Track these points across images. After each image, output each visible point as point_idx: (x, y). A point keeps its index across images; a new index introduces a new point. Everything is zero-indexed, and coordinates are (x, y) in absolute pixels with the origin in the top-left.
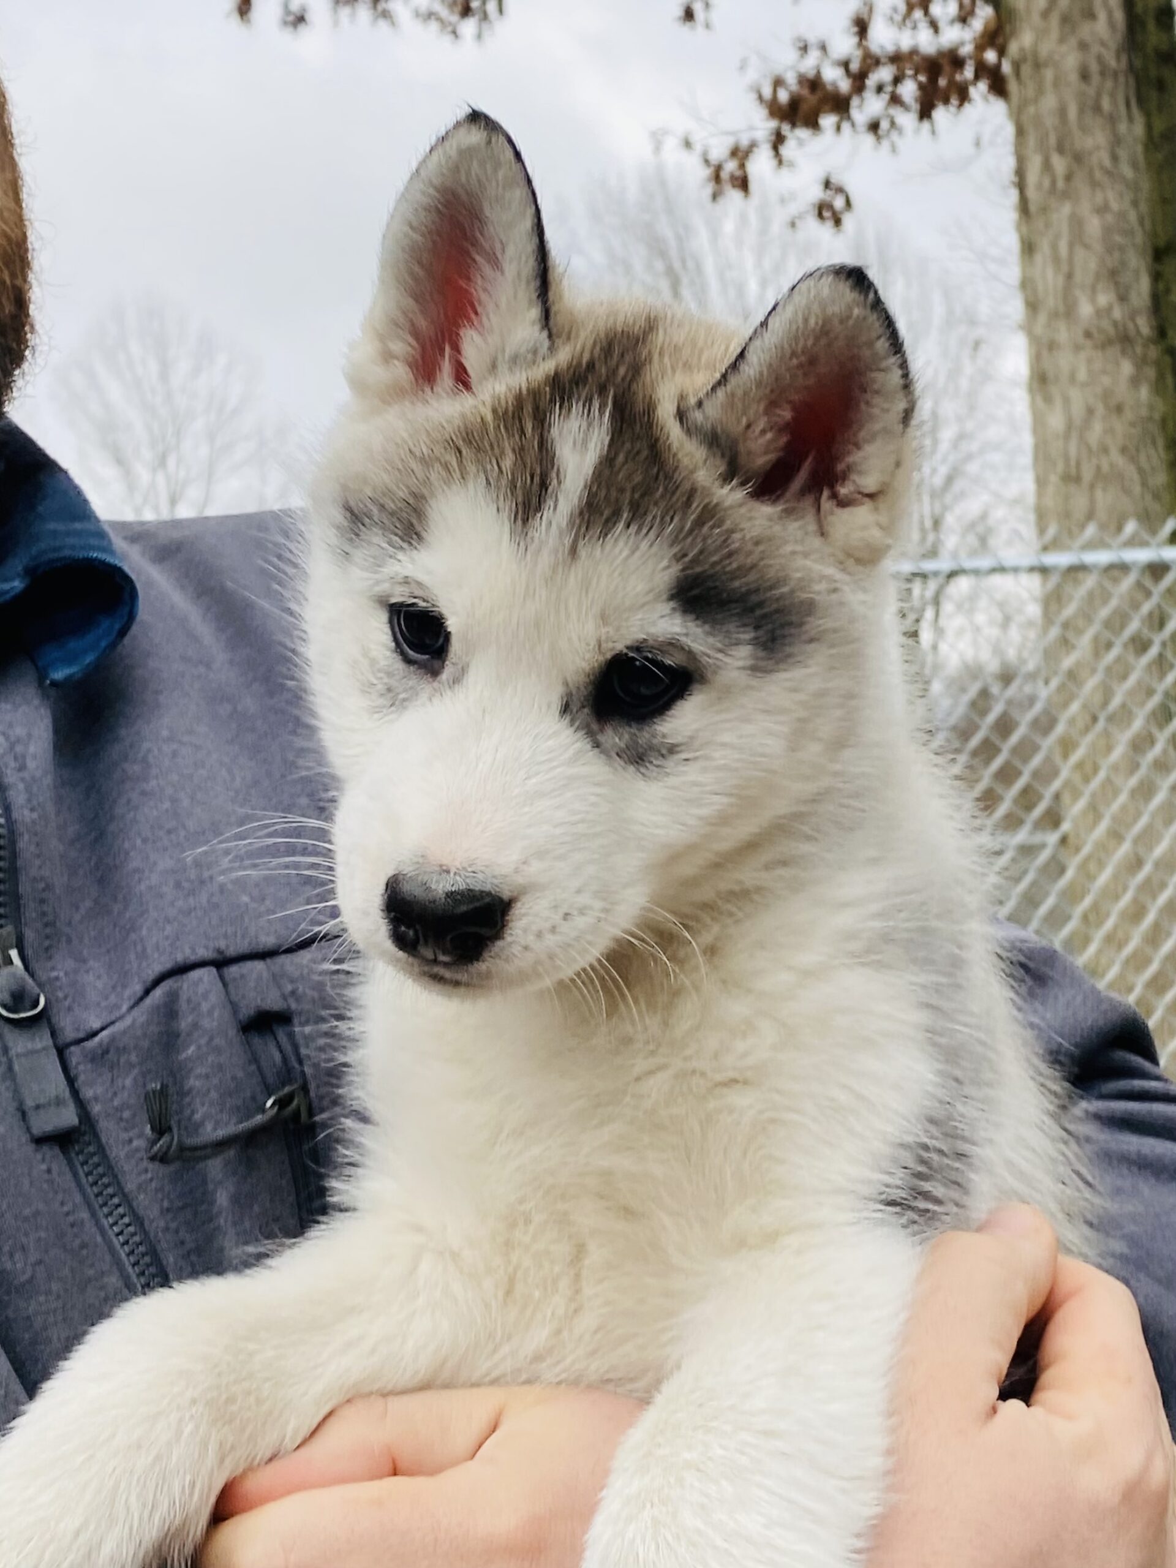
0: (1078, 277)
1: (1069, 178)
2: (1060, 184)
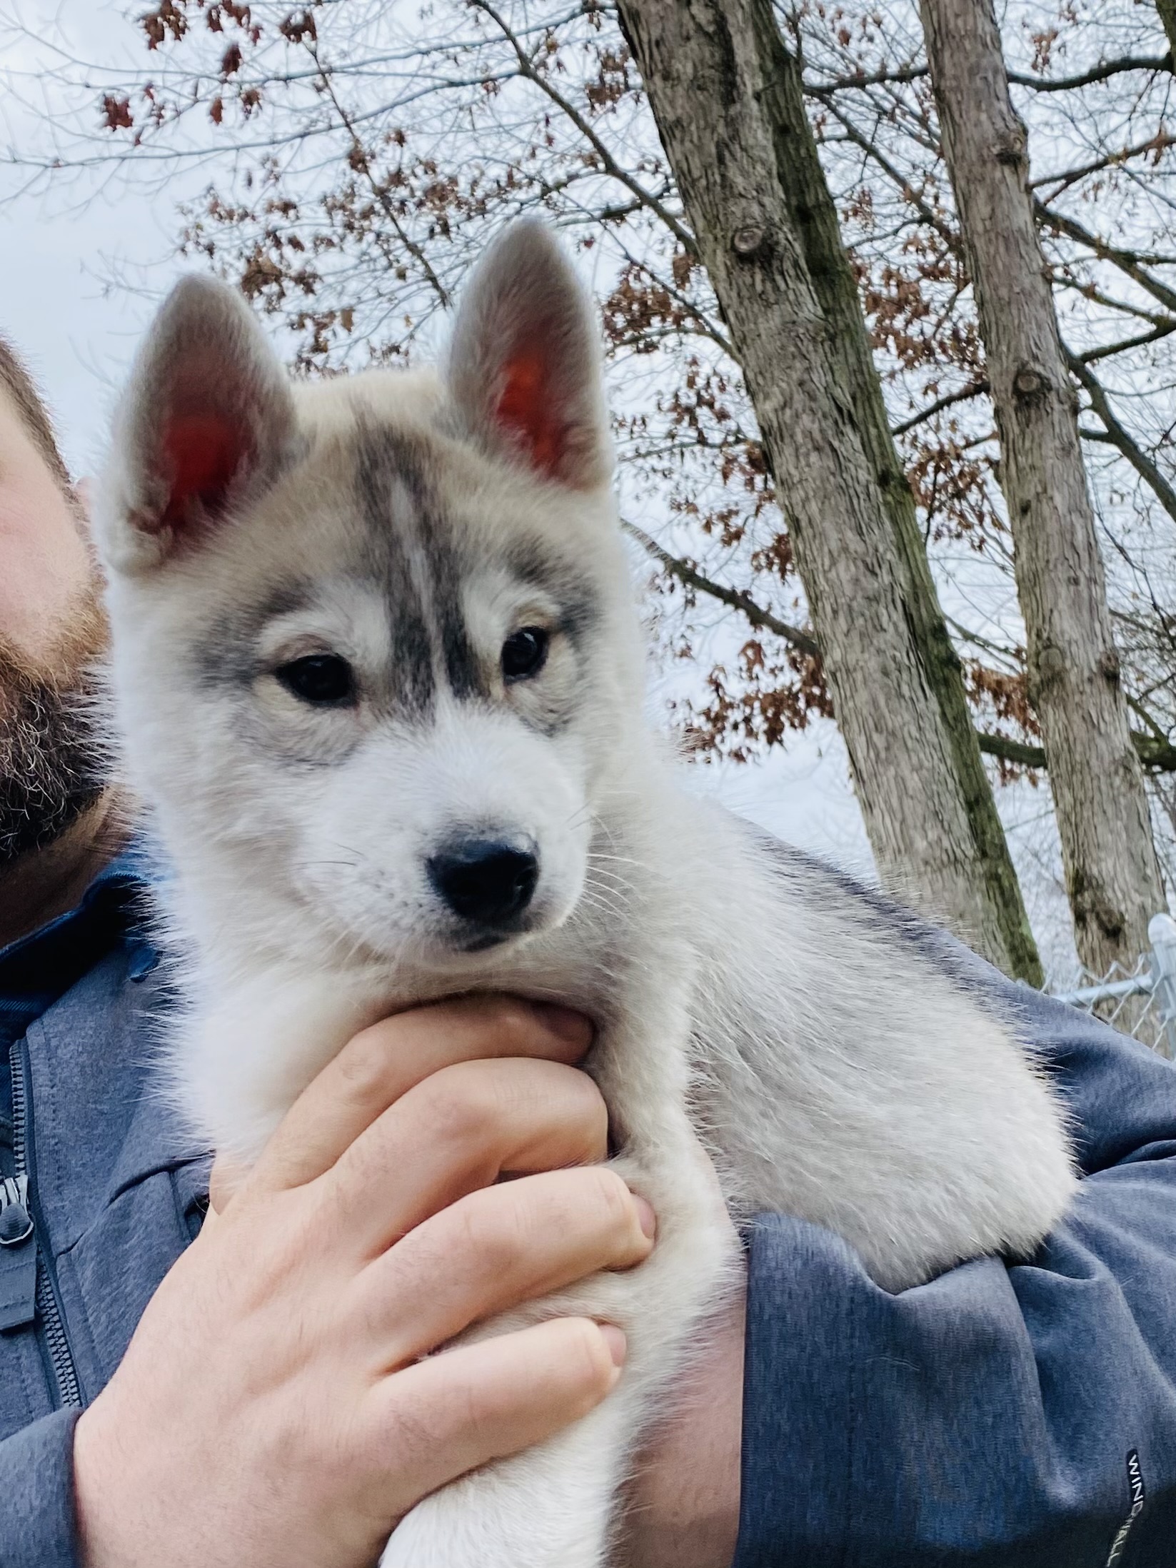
0: (910, 821)
1: (888, 749)
2: (883, 755)
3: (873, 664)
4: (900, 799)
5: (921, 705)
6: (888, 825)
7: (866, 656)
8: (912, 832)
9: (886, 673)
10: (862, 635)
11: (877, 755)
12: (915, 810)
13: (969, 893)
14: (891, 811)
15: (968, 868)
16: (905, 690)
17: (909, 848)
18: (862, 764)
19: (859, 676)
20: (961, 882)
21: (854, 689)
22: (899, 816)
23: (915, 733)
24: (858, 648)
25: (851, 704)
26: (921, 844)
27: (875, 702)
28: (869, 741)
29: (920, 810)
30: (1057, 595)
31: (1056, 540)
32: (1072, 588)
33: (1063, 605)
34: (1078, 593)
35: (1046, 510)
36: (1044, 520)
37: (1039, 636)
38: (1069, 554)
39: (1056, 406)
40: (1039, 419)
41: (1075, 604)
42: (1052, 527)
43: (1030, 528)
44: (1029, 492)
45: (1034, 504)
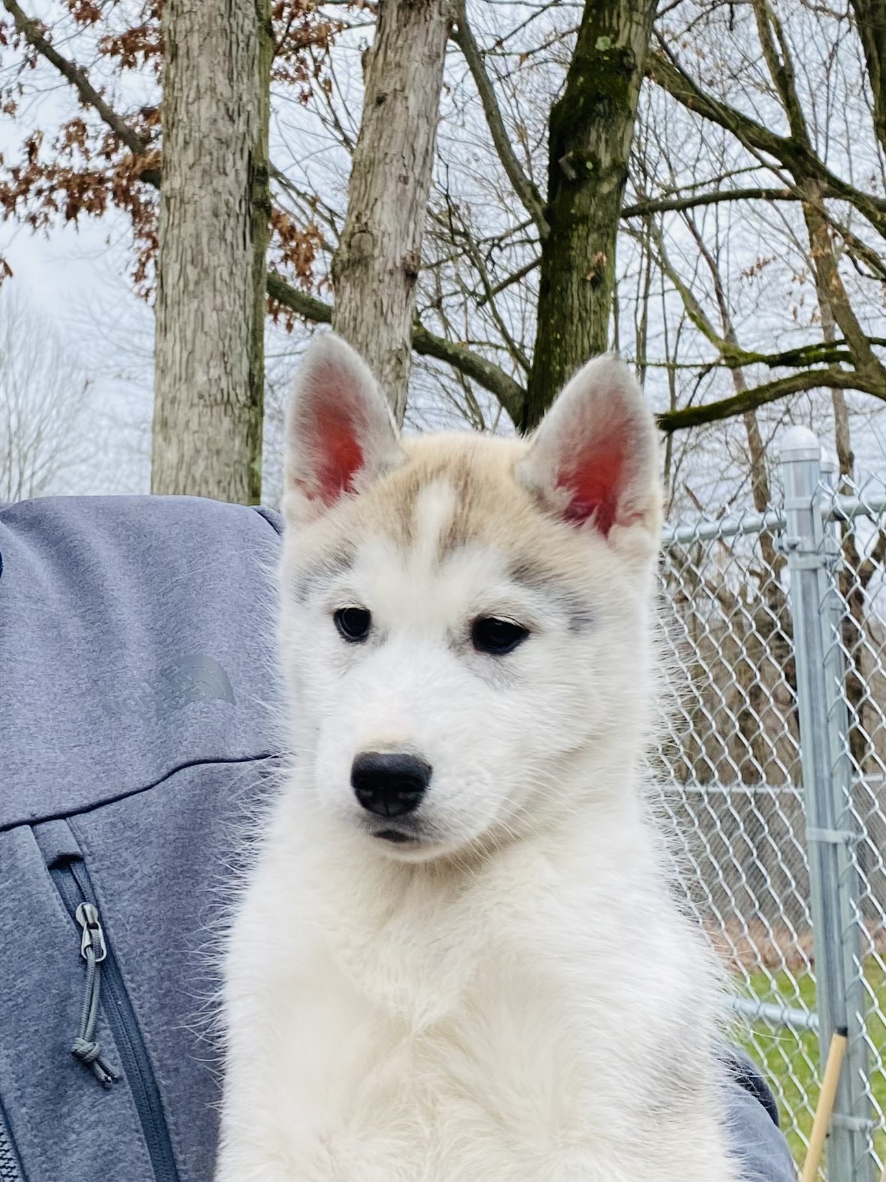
2: (191, 287)
3: (206, 202)
4: (195, 332)
5: (239, 253)
6: (175, 352)
7: (203, 193)
8: (196, 365)
9: (216, 215)
10: (205, 172)
11: (186, 286)
12: (205, 346)
13: (231, 434)
14: (183, 339)
15: (237, 412)
16: (229, 235)
17: (190, 378)
18: (169, 290)
19: (190, 208)
20: (227, 423)
21: (183, 219)
22: (189, 347)
23: (226, 277)
24: (197, 183)
25: (176, 232)
26: (201, 378)
27: (198, 236)
28: (182, 271)
29: (209, 347)
30: (385, 187)
31: (399, 137)
32: (400, 185)
33: (387, 198)
34: (404, 191)
35: (399, 108)
36: (394, 115)
37: (358, 218)
38: (407, 153)
39: (436, 15)
40: (417, 23)
41: (400, 200)
42: (400, 124)
43: (380, 119)
44: (388, 87)
45: (389, 98)
